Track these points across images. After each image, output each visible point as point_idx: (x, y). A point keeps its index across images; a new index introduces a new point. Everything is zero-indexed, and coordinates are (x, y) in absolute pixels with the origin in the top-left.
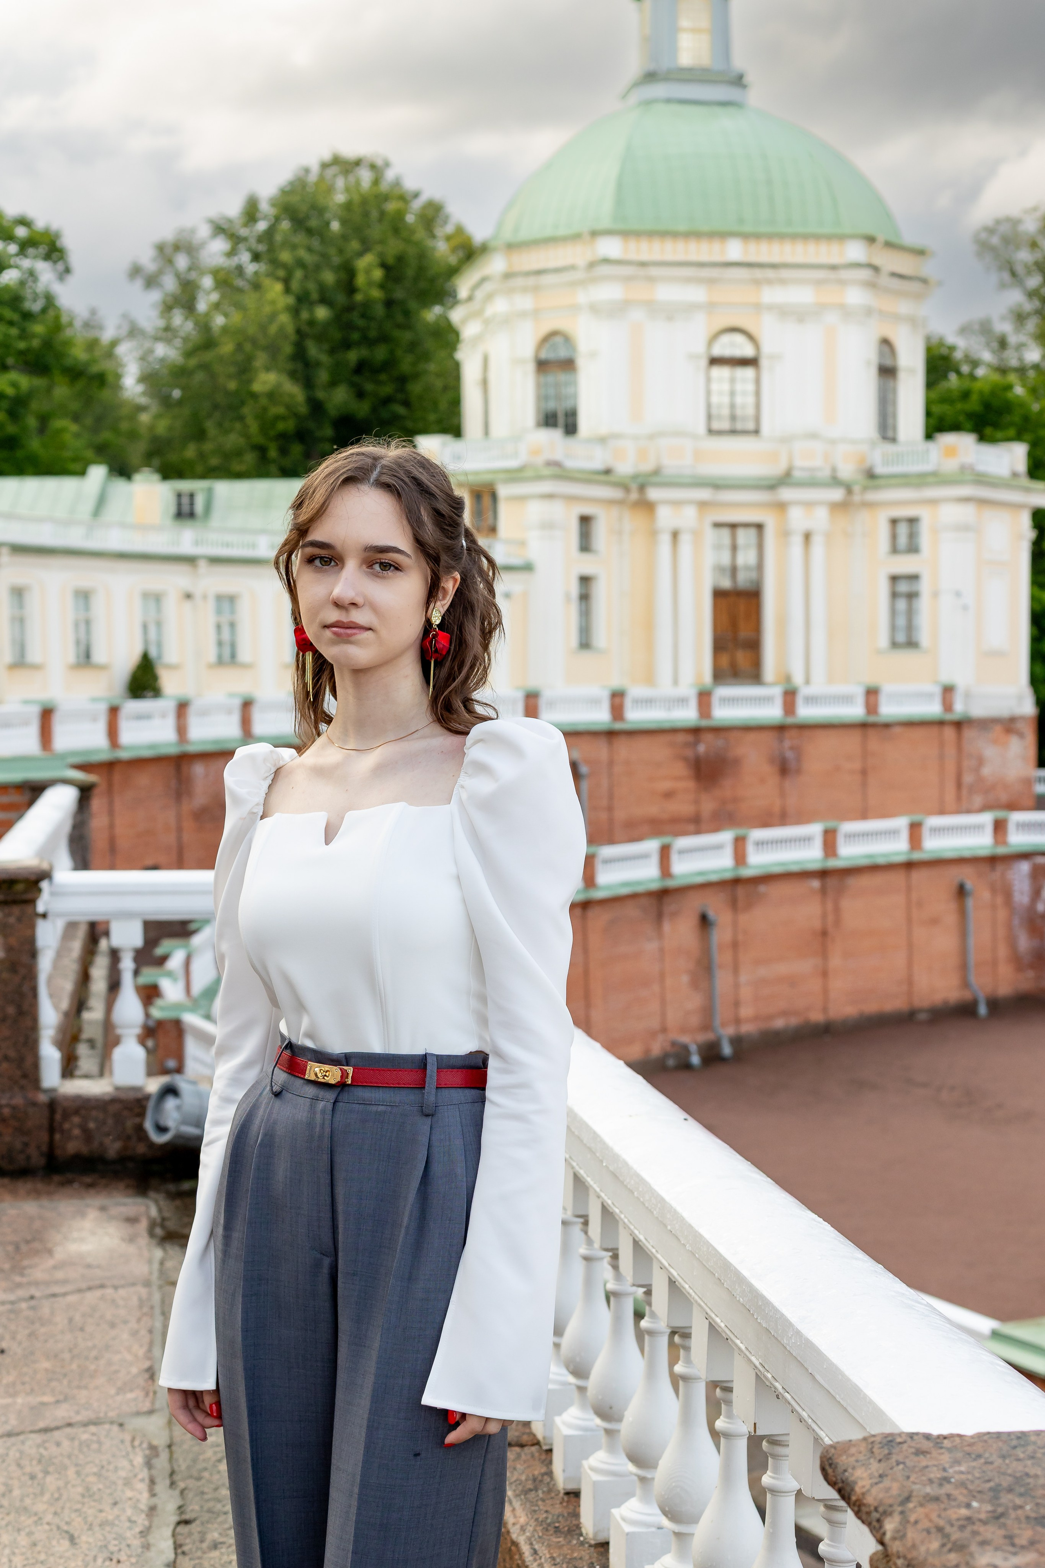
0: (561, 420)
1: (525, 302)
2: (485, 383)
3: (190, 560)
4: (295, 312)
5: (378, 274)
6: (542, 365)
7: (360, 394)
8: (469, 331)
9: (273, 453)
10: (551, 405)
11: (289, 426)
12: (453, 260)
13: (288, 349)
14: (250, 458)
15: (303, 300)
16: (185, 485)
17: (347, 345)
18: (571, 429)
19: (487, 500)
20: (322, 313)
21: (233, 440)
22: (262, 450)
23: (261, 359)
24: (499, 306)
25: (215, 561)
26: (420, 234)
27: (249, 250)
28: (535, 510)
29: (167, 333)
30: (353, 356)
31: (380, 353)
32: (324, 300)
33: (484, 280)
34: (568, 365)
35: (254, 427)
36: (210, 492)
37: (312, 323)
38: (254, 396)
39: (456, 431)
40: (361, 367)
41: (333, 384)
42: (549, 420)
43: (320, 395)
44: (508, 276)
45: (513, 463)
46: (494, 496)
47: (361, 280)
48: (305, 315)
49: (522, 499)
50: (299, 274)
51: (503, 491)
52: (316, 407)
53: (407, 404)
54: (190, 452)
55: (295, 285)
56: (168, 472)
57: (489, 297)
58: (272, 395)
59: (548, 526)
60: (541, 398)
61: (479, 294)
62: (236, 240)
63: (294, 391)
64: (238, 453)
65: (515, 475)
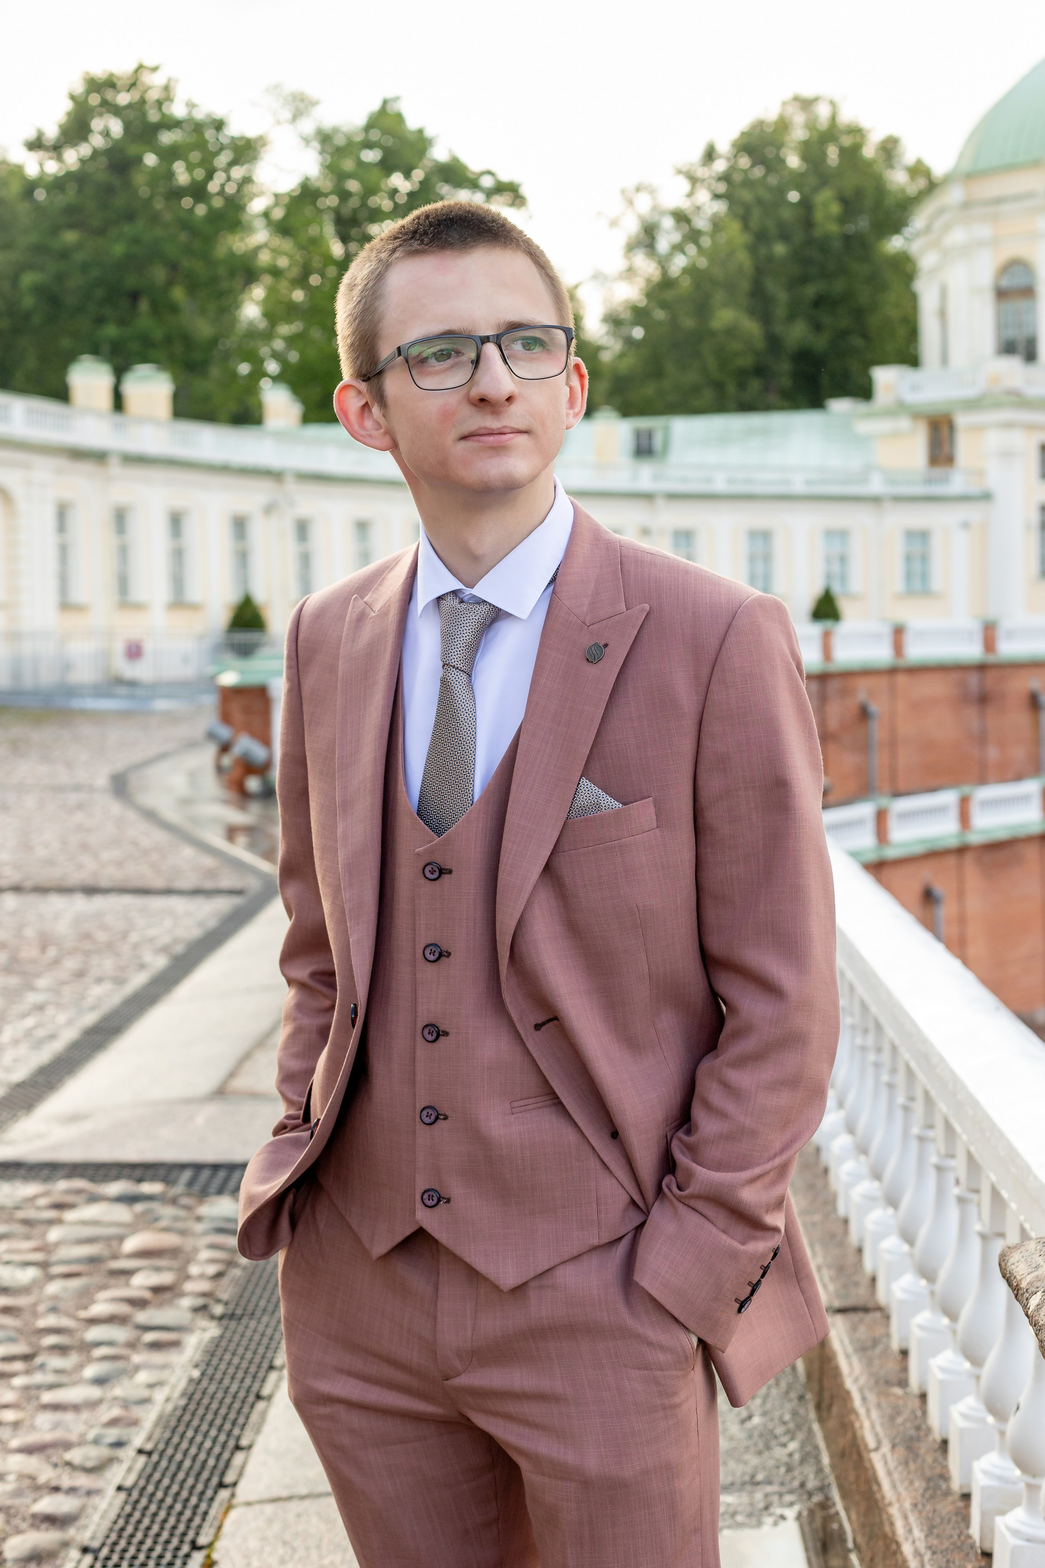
0: (1021, 347)
1: (983, 231)
2: (943, 314)
3: (647, 497)
4: (752, 249)
5: (835, 208)
6: (1002, 294)
7: (817, 327)
8: (927, 261)
9: (731, 388)
10: (1011, 333)
11: (747, 361)
12: (912, 190)
13: (745, 286)
14: (708, 395)
15: (761, 237)
16: (644, 423)
17: (804, 280)
18: (1031, 356)
19: (945, 431)
20: (780, 249)
21: (692, 377)
22: (719, 386)
23: (719, 296)
24: (957, 236)
25: (673, 496)
26: (879, 167)
27: (709, 188)
28: (994, 439)
29: (630, 272)
30: (810, 291)
31: (838, 286)
32: (784, 236)
33: (942, 211)
34: (1028, 292)
35: (712, 363)
36: (667, 431)
37: (770, 259)
38: (712, 334)
39: (912, 360)
40: (819, 302)
41: (791, 317)
42: (1008, 348)
43: (778, 329)
44: (967, 205)
45: (970, 392)
46: (951, 426)
47: (819, 215)
48: (763, 251)
49: (979, 428)
50: (756, 213)
51: (962, 420)
52: (774, 342)
53: (865, 335)
54: (650, 390)
55: (754, 223)
56: (627, 411)
57: (947, 228)
58: (731, 332)
59: (1007, 455)
60: (1000, 325)
61: (938, 225)
62: (694, 180)
63: (752, 327)
64: (695, 390)
65: (973, 404)
